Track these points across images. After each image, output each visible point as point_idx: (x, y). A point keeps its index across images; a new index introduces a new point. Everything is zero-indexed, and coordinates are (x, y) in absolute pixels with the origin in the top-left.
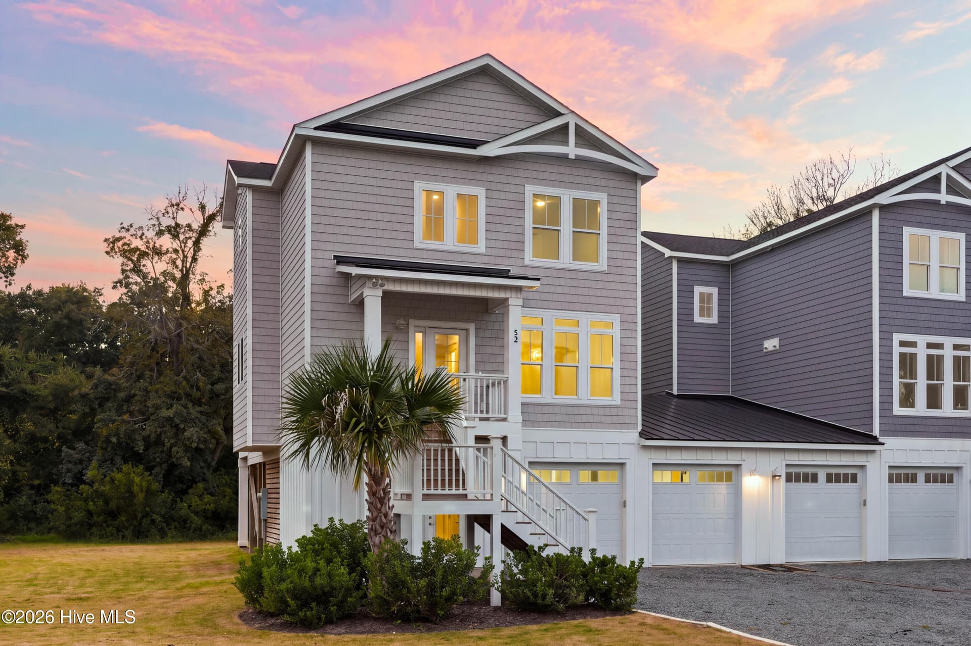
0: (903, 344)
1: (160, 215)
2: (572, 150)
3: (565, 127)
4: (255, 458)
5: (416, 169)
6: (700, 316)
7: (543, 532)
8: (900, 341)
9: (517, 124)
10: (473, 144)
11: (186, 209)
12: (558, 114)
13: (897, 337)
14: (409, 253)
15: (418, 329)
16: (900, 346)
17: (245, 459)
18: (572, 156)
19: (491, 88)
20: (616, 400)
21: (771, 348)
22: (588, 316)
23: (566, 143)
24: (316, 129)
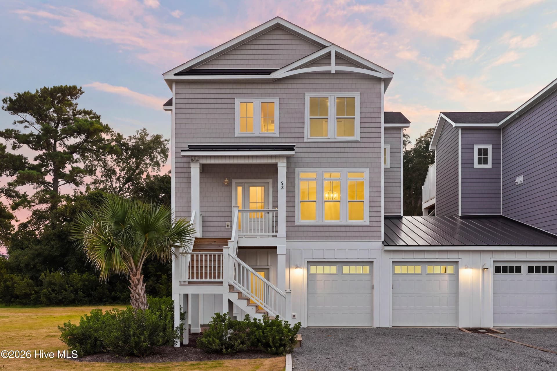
2: (333, 68)
3: (329, 54)
5: (236, 91)
6: (479, 164)
9: (296, 57)
10: (268, 72)
12: (325, 47)
14: (233, 140)
15: (238, 184)
18: (333, 72)
19: (283, 37)
20: (367, 221)
21: (519, 183)
22: (347, 170)
23: (330, 64)
24: (175, 75)
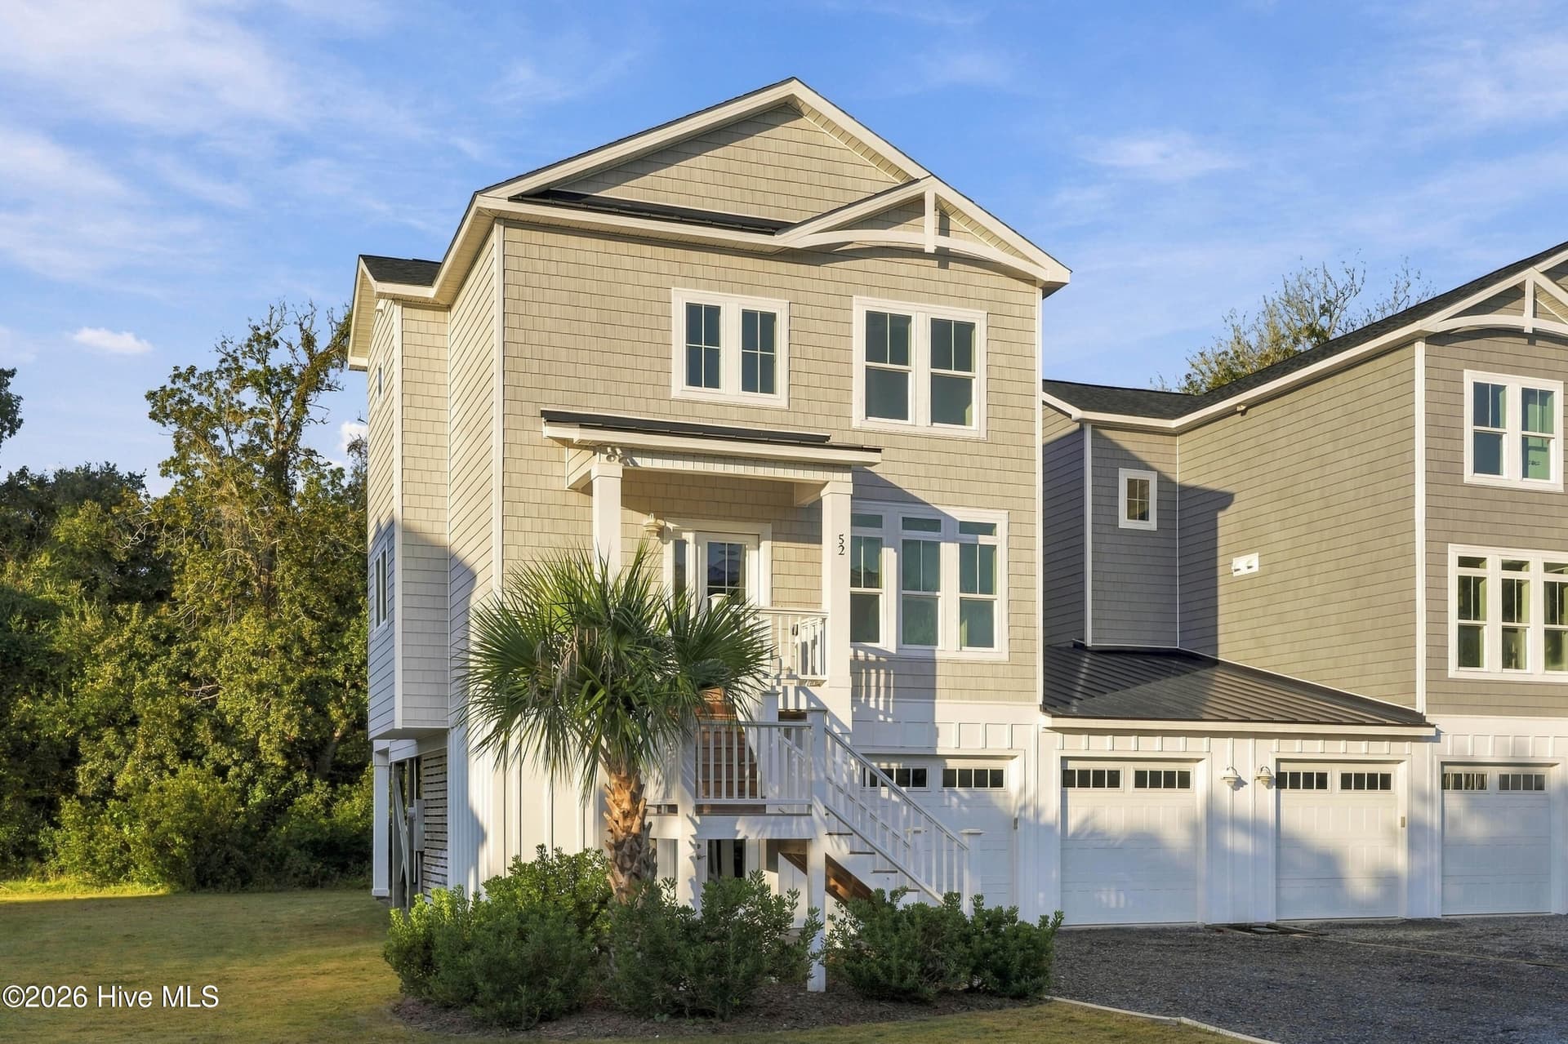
0: (1464, 562)
1: (239, 354)
2: (929, 238)
3: (921, 199)
4: (403, 750)
5: (675, 269)
6: (1129, 517)
7: (896, 869)
8: (1459, 557)
10: (770, 228)
11: (282, 345)
12: (908, 179)
13: (1455, 552)
14: (666, 407)
16: (1459, 566)
17: (385, 753)
18: (929, 249)
20: (1003, 652)
21: (1244, 571)
22: (957, 513)
23: (920, 226)
24: (511, 199)
